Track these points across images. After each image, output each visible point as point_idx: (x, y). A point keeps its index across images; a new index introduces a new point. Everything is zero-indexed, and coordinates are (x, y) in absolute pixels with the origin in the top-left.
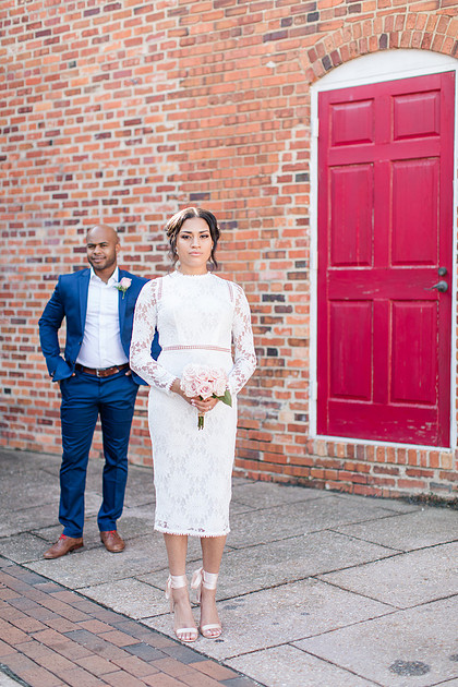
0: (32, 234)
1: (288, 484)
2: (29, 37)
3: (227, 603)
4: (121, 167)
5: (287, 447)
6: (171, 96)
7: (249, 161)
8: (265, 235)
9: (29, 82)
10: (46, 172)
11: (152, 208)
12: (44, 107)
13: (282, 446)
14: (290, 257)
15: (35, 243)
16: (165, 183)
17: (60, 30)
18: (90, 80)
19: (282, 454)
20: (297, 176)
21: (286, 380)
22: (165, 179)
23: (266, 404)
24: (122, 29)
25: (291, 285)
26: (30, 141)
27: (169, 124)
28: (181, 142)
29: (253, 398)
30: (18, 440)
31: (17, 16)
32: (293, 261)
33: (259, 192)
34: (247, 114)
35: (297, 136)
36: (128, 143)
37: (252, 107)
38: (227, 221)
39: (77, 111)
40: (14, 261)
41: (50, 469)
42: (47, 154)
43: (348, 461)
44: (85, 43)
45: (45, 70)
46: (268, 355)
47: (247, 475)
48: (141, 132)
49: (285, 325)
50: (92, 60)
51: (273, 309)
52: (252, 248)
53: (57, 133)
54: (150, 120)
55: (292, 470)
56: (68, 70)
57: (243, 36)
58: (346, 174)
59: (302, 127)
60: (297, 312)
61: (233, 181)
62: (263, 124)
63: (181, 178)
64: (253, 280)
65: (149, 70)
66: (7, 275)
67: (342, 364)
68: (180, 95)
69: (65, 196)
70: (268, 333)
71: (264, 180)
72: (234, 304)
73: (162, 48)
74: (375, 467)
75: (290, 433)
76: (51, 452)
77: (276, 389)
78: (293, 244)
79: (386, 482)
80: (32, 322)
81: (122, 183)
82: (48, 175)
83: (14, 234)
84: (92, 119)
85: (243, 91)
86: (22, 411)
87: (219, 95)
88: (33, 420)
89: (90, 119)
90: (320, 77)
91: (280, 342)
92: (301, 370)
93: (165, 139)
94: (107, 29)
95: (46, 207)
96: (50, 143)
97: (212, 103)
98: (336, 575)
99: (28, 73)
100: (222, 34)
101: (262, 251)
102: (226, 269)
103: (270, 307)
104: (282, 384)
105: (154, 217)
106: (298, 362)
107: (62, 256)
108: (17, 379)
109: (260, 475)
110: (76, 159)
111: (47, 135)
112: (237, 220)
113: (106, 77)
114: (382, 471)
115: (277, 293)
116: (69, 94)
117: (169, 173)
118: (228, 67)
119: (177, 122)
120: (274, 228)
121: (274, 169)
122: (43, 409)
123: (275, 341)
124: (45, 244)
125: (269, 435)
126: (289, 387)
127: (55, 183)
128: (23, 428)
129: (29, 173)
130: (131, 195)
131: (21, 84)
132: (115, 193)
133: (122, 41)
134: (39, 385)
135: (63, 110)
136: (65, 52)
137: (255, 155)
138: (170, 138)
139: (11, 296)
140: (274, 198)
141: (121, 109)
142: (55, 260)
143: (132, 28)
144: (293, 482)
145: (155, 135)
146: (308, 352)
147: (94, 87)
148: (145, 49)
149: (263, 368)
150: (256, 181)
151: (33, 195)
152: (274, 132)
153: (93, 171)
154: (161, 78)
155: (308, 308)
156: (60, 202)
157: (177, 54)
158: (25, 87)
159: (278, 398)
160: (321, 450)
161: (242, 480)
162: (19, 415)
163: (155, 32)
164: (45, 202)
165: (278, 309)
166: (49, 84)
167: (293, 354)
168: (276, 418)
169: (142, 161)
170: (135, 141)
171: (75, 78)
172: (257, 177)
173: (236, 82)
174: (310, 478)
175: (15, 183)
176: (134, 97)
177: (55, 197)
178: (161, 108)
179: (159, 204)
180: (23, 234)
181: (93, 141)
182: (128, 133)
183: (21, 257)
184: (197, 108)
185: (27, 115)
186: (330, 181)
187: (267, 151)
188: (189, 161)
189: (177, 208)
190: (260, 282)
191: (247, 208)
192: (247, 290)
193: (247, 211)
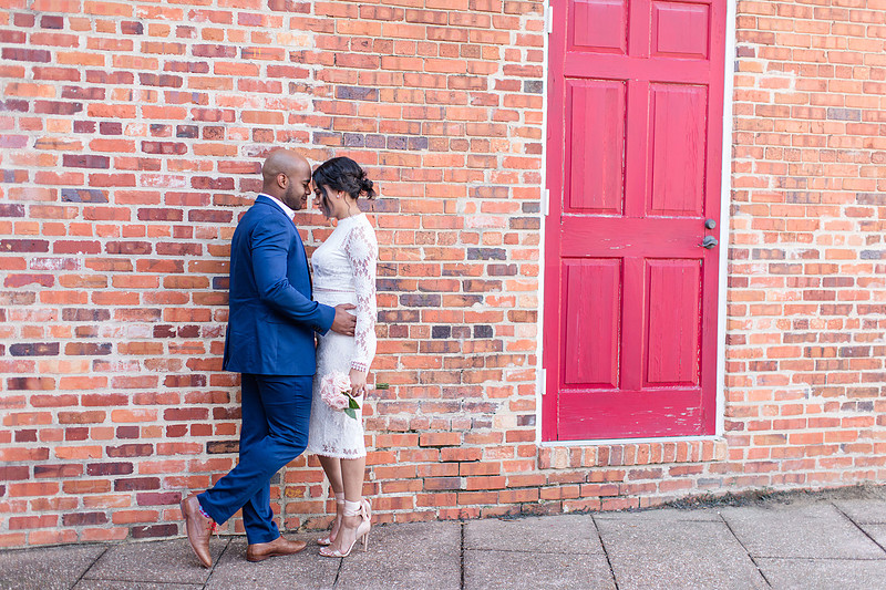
4: (187, 22)
5: (505, 464)
7: (449, 51)
8: (475, 163)
11: (260, 102)
13: (497, 464)
14: (515, 197)
16: (287, 62)
19: (498, 475)
20: (526, 83)
21: (504, 370)
22: (288, 56)
23: (472, 406)
25: (516, 235)
29: (449, 401)
32: (520, 202)
33: (465, 99)
38: (409, 137)
43: (595, 470)
46: (476, 335)
49: (504, 292)
51: (485, 268)
52: (453, 179)
55: (512, 495)
59: (535, 17)
60: (522, 273)
61: (419, 78)
62: (473, 1)
63: (320, 58)
70: (477, 304)
71: (474, 83)
74: (632, 472)
75: (510, 444)
77: (488, 384)
78: (520, 179)
79: (645, 488)
81: (189, 49)
91: (499, 317)
92: (528, 353)
101: (469, 185)
103: (481, 266)
104: (499, 375)
105: (264, 117)
106: (524, 344)
109: (460, 511)
112: (429, 137)
114: (641, 475)
115: (493, 247)
117: (295, 48)
120: (491, 153)
121: (490, 69)
123: (487, 316)
125: (477, 452)
126: (510, 379)
130: (210, 74)
137: (460, 45)
140: (490, 111)
144: (513, 512)
146: (537, 329)
149: (468, 355)
150: (460, 82)
152: (491, 14)
155: (539, 267)
159: (493, 396)
160: (561, 461)
165: (492, 270)
167: (516, 332)
168: (489, 425)
169: (236, 18)
172: (464, 77)
174: (540, 501)
179: (276, 96)
187: (479, 41)
188: (336, 34)
189: (311, 106)
190: (465, 231)
191: (445, 120)
192: (442, 241)
193: (444, 125)
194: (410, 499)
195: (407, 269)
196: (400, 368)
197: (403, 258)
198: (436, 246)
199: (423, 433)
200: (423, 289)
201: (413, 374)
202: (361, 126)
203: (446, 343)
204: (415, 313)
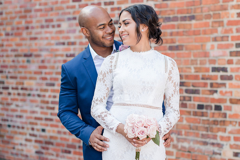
0: (59, 26)
8: (214, 25)
14: (232, 40)
15: (60, 32)
25: (232, 60)
29: (204, 140)
32: (234, 43)
38: (188, 15)
40: (48, 44)
46: (215, 109)
49: (228, 89)
52: (205, 34)
60: (236, 79)
64: (205, 57)
66: (44, 53)
69: (80, 0)
70: (215, 94)
77: (220, 133)
78: (234, 30)
80: (59, 85)
86: (52, 144)
88: (59, 150)
95: (68, 8)
101: (212, 36)
102: (187, 49)
104: (225, 130)
106: (236, 116)
107: (78, 41)
108: (49, 123)
112: (195, 14)
115: (222, 66)
120: (221, 20)
122: (65, 143)
123: (220, 100)
124: (67, 32)
128: (53, 155)
134: (63, 127)
139: (45, 67)
149: (212, 119)
156: (77, 4)
159: (222, 140)
162: (50, 146)
164: (68, 4)
167: (233, 109)
168: (220, 154)
177: (74, 1)
180: (54, 26)
183: (53, 42)
190: (211, 58)
191: (202, 6)
192: (201, 64)
193: (202, 8)
195: (187, 77)
196: (185, 122)
197: (185, 72)
198: (199, 66)
199: (193, 154)
200: (193, 86)
201: (190, 126)
202: (169, 12)
203: (202, 113)
204: (190, 97)
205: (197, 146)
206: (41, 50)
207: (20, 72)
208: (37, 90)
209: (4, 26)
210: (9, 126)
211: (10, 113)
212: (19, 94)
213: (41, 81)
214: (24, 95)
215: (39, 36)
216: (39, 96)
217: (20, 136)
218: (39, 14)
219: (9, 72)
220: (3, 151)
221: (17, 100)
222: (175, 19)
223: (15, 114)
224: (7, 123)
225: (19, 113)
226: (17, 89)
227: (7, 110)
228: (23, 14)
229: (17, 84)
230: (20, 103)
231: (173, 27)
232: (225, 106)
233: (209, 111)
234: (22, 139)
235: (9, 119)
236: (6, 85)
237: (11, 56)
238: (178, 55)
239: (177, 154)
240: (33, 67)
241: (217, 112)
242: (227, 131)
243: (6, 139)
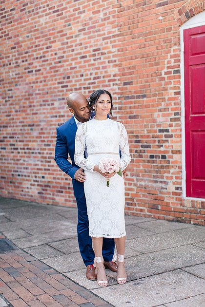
0: (53, 104)
1: (173, 221)
2: (50, 13)
3: (135, 282)
4: (91, 71)
5: (172, 203)
6: (114, 36)
7: (151, 65)
8: (159, 101)
9: (51, 34)
10: (58, 76)
12: (57, 45)
13: (169, 203)
14: (171, 111)
15: (54, 108)
16: (112, 78)
17: (63, 9)
18: (77, 31)
19: (169, 206)
20: (174, 71)
21: (171, 170)
22: (112, 76)
23: (161, 182)
24: (91, 6)
25: (172, 124)
26: (51, 62)
27: (113, 50)
28: (118, 58)
29: (155, 179)
30: (48, 200)
31: (44, 5)
32: (173, 112)
33: (156, 80)
34: (150, 42)
35: (173, 52)
36: (95, 60)
37: (152, 39)
38: (141, 94)
39: (71, 46)
40: (45, 117)
41: (61, 213)
42: (58, 67)
43: (202, 210)
44: (74, 15)
45: (57, 28)
46: (162, 158)
47: (152, 216)
48: (100, 54)
50: (78, 22)
51: (164, 136)
52: (153, 107)
53: (63, 57)
54: (104, 48)
55: (174, 214)
56: (67, 27)
57: (147, 5)
58: (198, 69)
59: (176, 47)
60: (175, 137)
61: (143, 75)
62: (157, 47)
63: (119, 75)
64: (154, 122)
65: (104, 25)
66: (42, 124)
67: (198, 162)
68: (118, 35)
69: (66, 86)
70: (161, 148)
71: (158, 74)
72: (120, 133)
73: (109, 14)
75: (173, 196)
76: (63, 205)
77: (165, 175)
78: (173, 104)
80: (53, 145)
81: (92, 79)
82: (59, 77)
83: (45, 105)
84: (78, 49)
85: (147, 32)
86: (50, 187)
87: (136, 34)
88: (54, 191)
89: (77, 50)
90: (185, 22)
91: (168, 152)
92: (178, 165)
93: (111, 57)
94: (84, 7)
95: (58, 92)
96: (60, 62)
97: (133, 39)
98: (192, 268)
99: (50, 30)
100: (137, 5)
101: (158, 108)
102: (141, 118)
103: (162, 135)
104: (169, 172)
106: (176, 162)
107: (66, 114)
108: (47, 172)
109: (159, 216)
110: (72, 69)
111: (59, 58)
112: (146, 94)
113: (84, 29)
115: (165, 128)
116: (68, 38)
117: (113, 73)
118: (140, 21)
119: (117, 48)
120: (163, 97)
121: (163, 68)
122: (59, 185)
123: (165, 152)
124: (59, 109)
125: (163, 197)
126: (172, 174)
127: (62, 80)
128: (50, 194)
129: (51, 76)
130: (96, 84)
131: (47, 35)
132: (89, 84)
133: (91, 12)
134: (57, 174)
135: (65, 46)
136: (66, 19)
137: (154, 62)
138: (114, 56)
139: (44, 133)
140: (163, 82)
141: (91, 44)
142: (63, 116)
143: (96, 6)
144: (175, 220)
145: (107, 55)
146: (181, 156)
147: (79, 35)
148: (101, 15)
149: (159, 165)
150: (154, 75)
151: (53, 86)
152: (162, 50)
153: (79, 74)
154: (109, 28)
155: (181, 135)
156: (64, 89)
157: (117, 16)
158: (49, 37)
159: (167, 179)
160: (188, 205)
161: (150, 219)
162: (48, 188)
163: (106, 7)
164: (58, 89)
165: (166, 136)
166: (59, 34)
167: (174, 158)
168: (166, 189)
169: (101, 68)
170: (98, 59)
171: (71, 31)
172: (155, 73)
173: (144, 28)
174: (183, 218)
175: (45, 81)
176: (97, 38)
177: (62, 87)
178: (109, 42)
179: (109, 88)
180: (49, 105)
181: (79, 60)
182: (94, 55)
183: (48, 115)
184: (126, 41)
185: (49, 50)
186: (190, 73)
187: (159, 60)
188: (123, 67)
189: (117, 89)
190: (157, 123)
191: (150, 88)
192: (151, 127)
193: (150, 89)
194: (145, 210)
195: (142, 137)
196: (141, 168)
197: (141, 133)
198: (149, 129)
199: (148, 189)
200: (146, 143)
201: (145, 170)
202: (129, 93)
203: (153, 161)
204: (145, 150)
205: (150, 184)
206: (40, 121)
207: (26, 137)
208: (38, 149)
209: (14, 106)
210: (19, 175)
211: (19, 166)
212: (25, 153)
213: (41, 143)
214: (29, 153)
215: (38, 112)
216: (39, 153)
217: (27, 182)
218: (38, 96)
219: (18, 138)
220: (15, 193)
221: (24, 157)
222: (133, 97)
223: (23, 166)
224: (17, 173)
225: (25, 166)
226: (24, 149)
227: (17, 164)
228: (27, 97)
229: (24, 145)
230: (26, 159)
231: (131, 103)
232: (168, 156)
233: (158, 160)
234: (28, 184)
235: (19, 170)
236: (16, 147)
237: (20, 126)
238: (135, 122)
239: (137, 189)
240: (35, 133)
241: (163, 160)
242: (170, 173)
243: (16, 184)
